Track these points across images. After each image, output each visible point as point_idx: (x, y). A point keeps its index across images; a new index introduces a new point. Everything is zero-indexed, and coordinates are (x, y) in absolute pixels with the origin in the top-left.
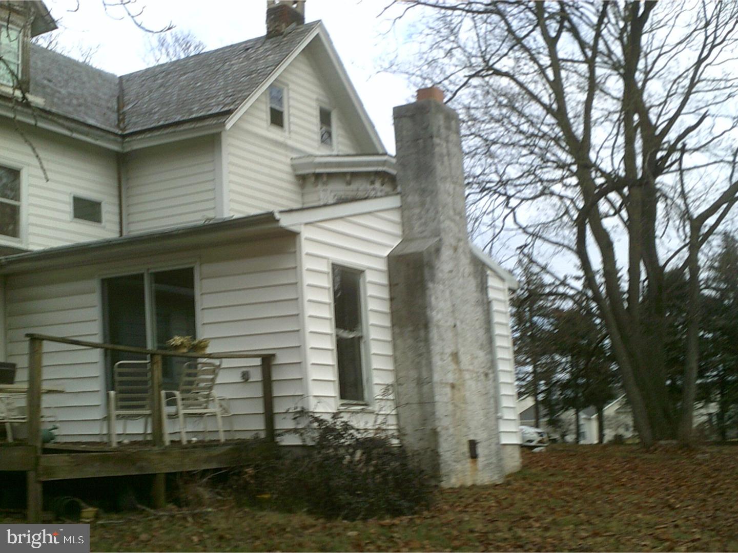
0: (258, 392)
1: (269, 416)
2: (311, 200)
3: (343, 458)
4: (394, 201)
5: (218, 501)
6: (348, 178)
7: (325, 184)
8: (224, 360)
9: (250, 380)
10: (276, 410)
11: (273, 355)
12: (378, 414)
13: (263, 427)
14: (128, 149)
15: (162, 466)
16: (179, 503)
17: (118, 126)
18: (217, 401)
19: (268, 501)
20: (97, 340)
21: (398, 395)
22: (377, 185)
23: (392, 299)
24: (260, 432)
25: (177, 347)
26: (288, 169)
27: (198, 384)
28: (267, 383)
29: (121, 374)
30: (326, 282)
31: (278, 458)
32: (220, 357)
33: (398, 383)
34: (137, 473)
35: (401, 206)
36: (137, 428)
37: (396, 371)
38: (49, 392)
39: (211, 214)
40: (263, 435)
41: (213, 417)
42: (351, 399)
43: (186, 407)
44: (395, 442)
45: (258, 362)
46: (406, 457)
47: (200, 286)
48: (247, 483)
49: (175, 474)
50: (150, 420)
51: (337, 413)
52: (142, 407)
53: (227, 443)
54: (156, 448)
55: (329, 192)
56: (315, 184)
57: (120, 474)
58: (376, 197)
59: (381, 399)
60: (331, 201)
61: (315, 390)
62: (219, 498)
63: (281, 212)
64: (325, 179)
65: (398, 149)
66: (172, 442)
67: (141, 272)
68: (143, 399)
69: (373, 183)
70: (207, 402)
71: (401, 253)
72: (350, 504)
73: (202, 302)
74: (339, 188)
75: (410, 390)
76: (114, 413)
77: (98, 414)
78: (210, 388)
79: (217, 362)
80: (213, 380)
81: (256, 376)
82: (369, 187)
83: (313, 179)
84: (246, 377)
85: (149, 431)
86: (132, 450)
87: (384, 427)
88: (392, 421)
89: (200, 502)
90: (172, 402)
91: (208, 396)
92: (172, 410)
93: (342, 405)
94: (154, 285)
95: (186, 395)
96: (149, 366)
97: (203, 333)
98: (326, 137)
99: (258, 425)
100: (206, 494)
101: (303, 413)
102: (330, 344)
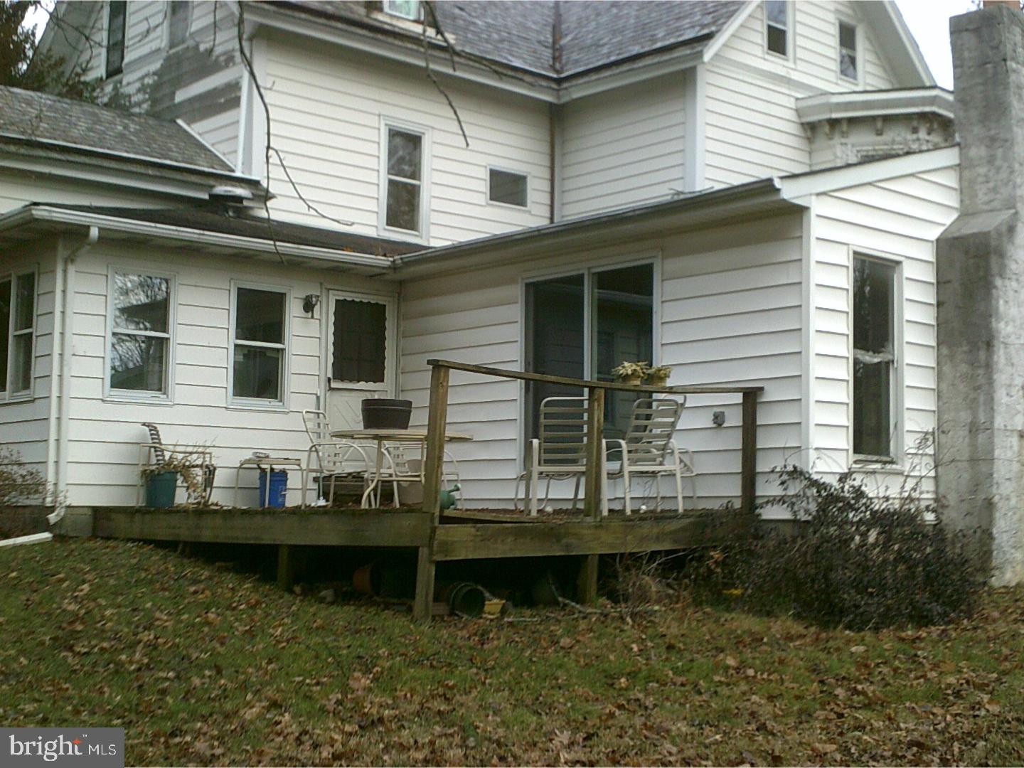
0: (736, 441)
1: (749, 477)
2: (824, 159)
3: (852, 539)
4: (949, 157)
5: (668, 596)
6: (879, 124)
7: (844, 134)
8: (688, 395)
9: (725, 425)
10: (760, 468)
11: (761, 389)
12: (907, 476)
13: (739, 493)
14: (563, 100)
15: (596, 544)
16: (614, 597)
17: (553, 68)
18: (677, 455)
19: (738, 599)
20: (517, 367)
21: (939, 447)
22: (922, 134)
23: (939, 304)
24: (734, 500)
25: (626, 378)
26: (791, 115)
27: (651, 431)
28: (750, 429)
29: (547, 416)
30: (845, 280)
31: (757, 537)
32: (684, 391)
33: (941, 429)
34: (563, 554)
35: (959, 165)
36: (564, 491)
37: (939, 413)
38: (452, 439)
39: (679, 186)
40: (737, 504)
41: (671, 478)
42: (869, 454)
43: (633, 462)
44: (930, 517)
45: (738, 398)
46: (943, 540)
47: (662, 290)
48: (710, 572)
49: (613, 556)
50: (583, 480)
51: (847, 474)
52: (574, 462)
53: (687, 514)
54: (589, 519)
55: (849, 146)
56: (830, 137)
57: (540, 554)
58: (921, 151)
59: (916, 454)
60: (853, 160)
61: (818, 439)
62: (671, 592)
63: (782, 178)
64: (845, 127)
65: (956, 78)
66: (610, 511)
67: (581, 272)
68: (575, 451)
69: (915, 130)
70: (663, 456)
71: (956, 234)
72: (857, 607)
73: (661, 313)
74: (865, 140)
75: (958, 441)
76: (536, 469)
77: (513, 472)
78: (669, 436)
79: (679, 399)
80: (673, 424)
81: (735, 419)
82: (910, 137)
83: (827, 129)
84: (719, 420)
85: (581, 495)
86: (558, 521)
87: (915, 495)
88: (928, 486)
89: (644, 597)
90: (615, 455)
91: (664, 448)
92: (615, 466)
93: (855, 462)
94: (596, 290)
95: (634, 446)
96: (586, 405)
97: (661, 358)
98: (848, 64)
99: (733, 489)
100: (653, 586)
101: (796, 473)
102: (845, 372)
